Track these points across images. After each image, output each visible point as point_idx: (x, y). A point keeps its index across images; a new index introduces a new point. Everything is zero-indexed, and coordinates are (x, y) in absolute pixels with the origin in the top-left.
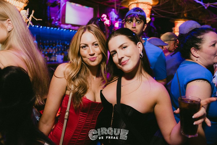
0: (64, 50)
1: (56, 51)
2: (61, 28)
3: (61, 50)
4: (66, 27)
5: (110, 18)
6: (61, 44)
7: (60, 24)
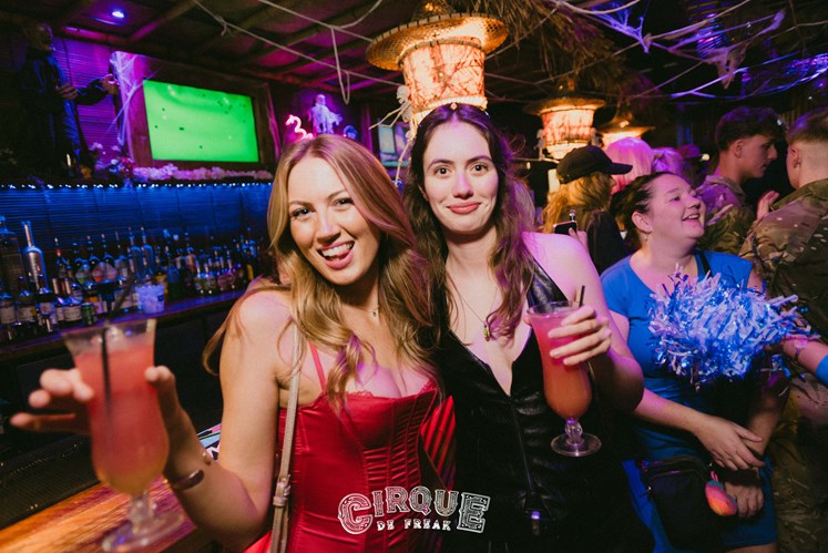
0: (164, 263)
1: (129, 270)
2: (136, 181)
3: (152, 264)
4: (155, 173)
5: (316, 124)
6: (149, 243)
7: (130, 167)
